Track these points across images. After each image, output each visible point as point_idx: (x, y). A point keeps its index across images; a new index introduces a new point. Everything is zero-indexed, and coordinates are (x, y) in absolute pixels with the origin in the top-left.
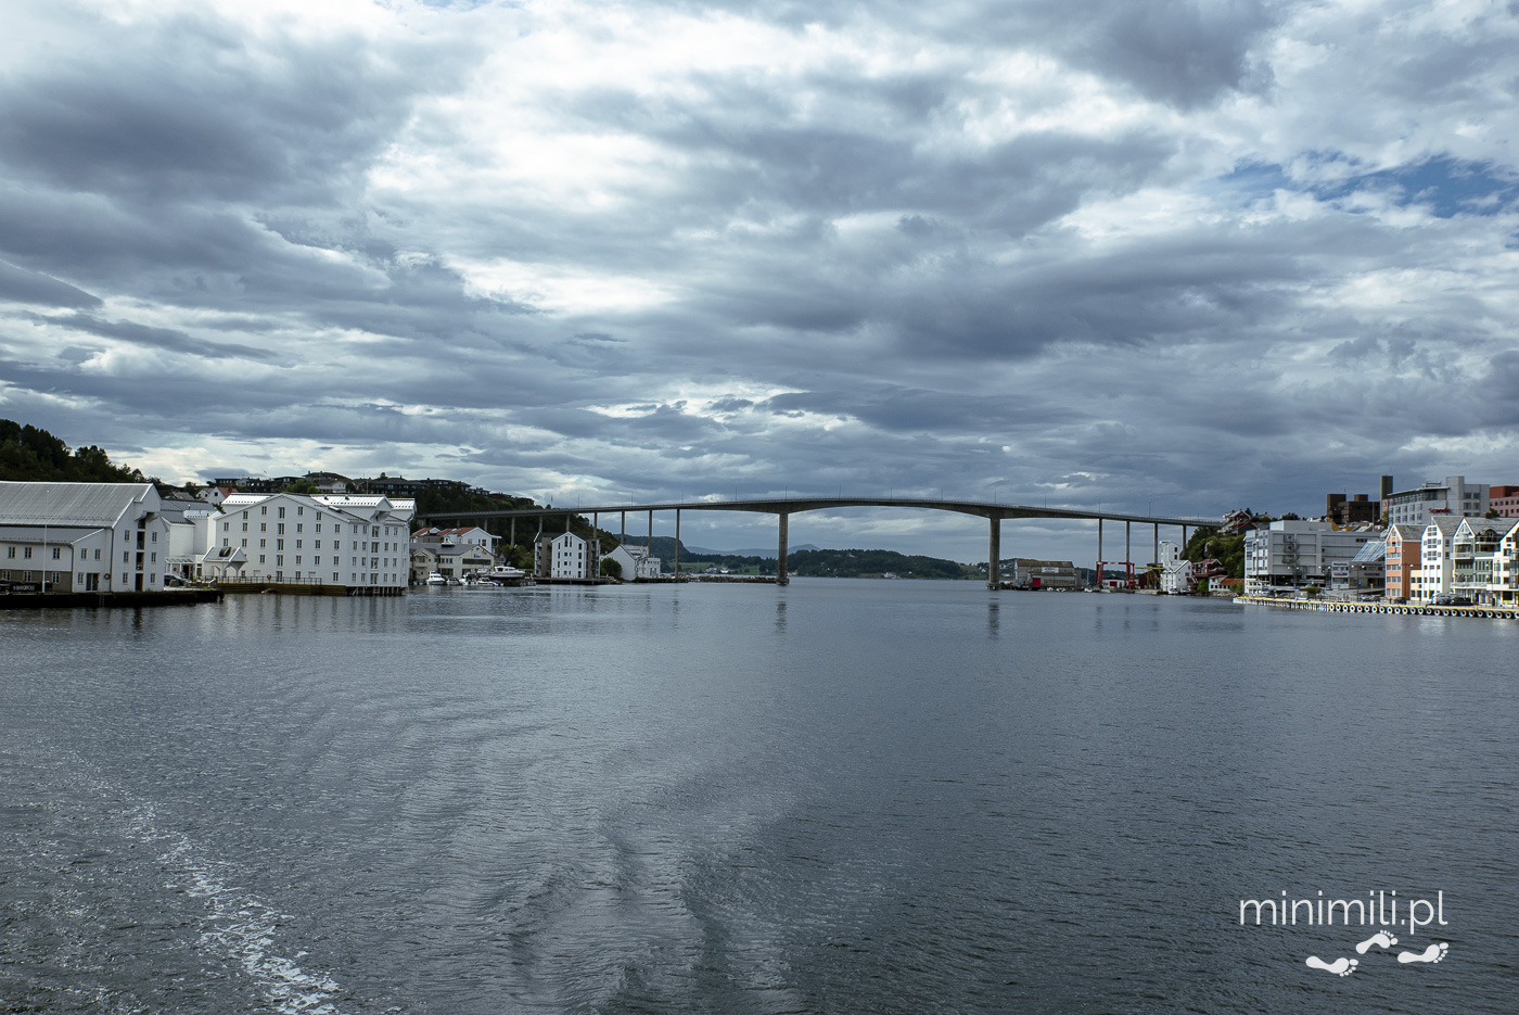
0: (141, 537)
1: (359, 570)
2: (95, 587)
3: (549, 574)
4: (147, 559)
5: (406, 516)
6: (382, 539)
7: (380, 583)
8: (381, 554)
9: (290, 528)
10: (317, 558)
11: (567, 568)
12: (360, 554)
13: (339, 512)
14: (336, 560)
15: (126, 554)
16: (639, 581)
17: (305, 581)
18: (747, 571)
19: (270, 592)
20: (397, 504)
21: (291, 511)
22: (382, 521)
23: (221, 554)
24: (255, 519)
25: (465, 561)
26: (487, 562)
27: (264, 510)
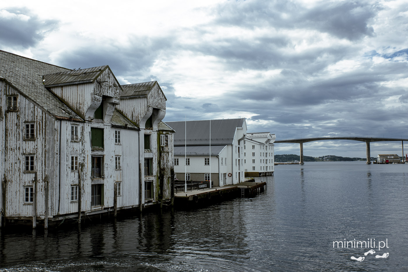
0: (239, 149)
1: (262, 165)
4: (240, 163)
6: (268, 151)
8: (268, 158)
12: (262, 158)
15: (236, 160)
22: (268, 144)
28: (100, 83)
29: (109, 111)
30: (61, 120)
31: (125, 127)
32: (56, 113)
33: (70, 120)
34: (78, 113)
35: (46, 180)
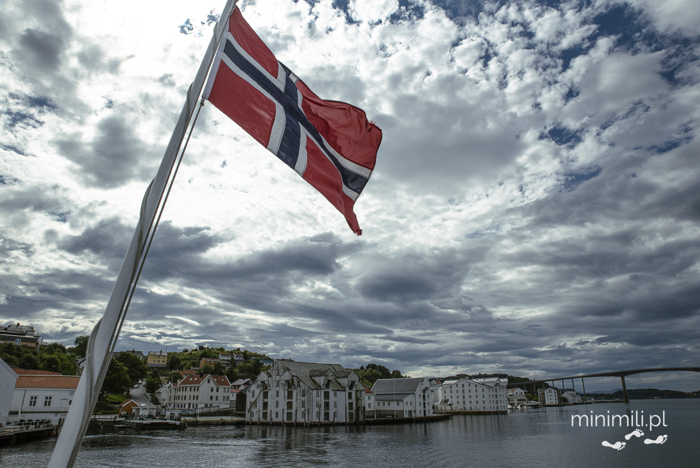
0: (424, 396)
1: (492, 405)
2: (411, 416)
3: (545, 403)
4: (427, 404)
5: (505, 385)
6: (498, 393)
7: (500, 410)
8: (499, 399)
9: (467, 391)
10: (477, 401)
11: (551, 401)
12: (492, 399)
13: (483, 384)
14: (484, 402)
15: (420, 403)
16: (575, 404)
17: (474, 410)
18: (601, 399)
19: (462, 415)
20: (502, 380)
21: (466, 385)
22: (498, 387)
23: (445, 402)
24: (454, 389)
25: (518, 400)
26: (525, 400)
27: (457, 385)
28: (326, 375)
29: (331, 385)
30: (312, 390)
31: (339, 390)
32: (311, 387)
33: (316, 389)
34: (320, 386)
35: (308, 410)
